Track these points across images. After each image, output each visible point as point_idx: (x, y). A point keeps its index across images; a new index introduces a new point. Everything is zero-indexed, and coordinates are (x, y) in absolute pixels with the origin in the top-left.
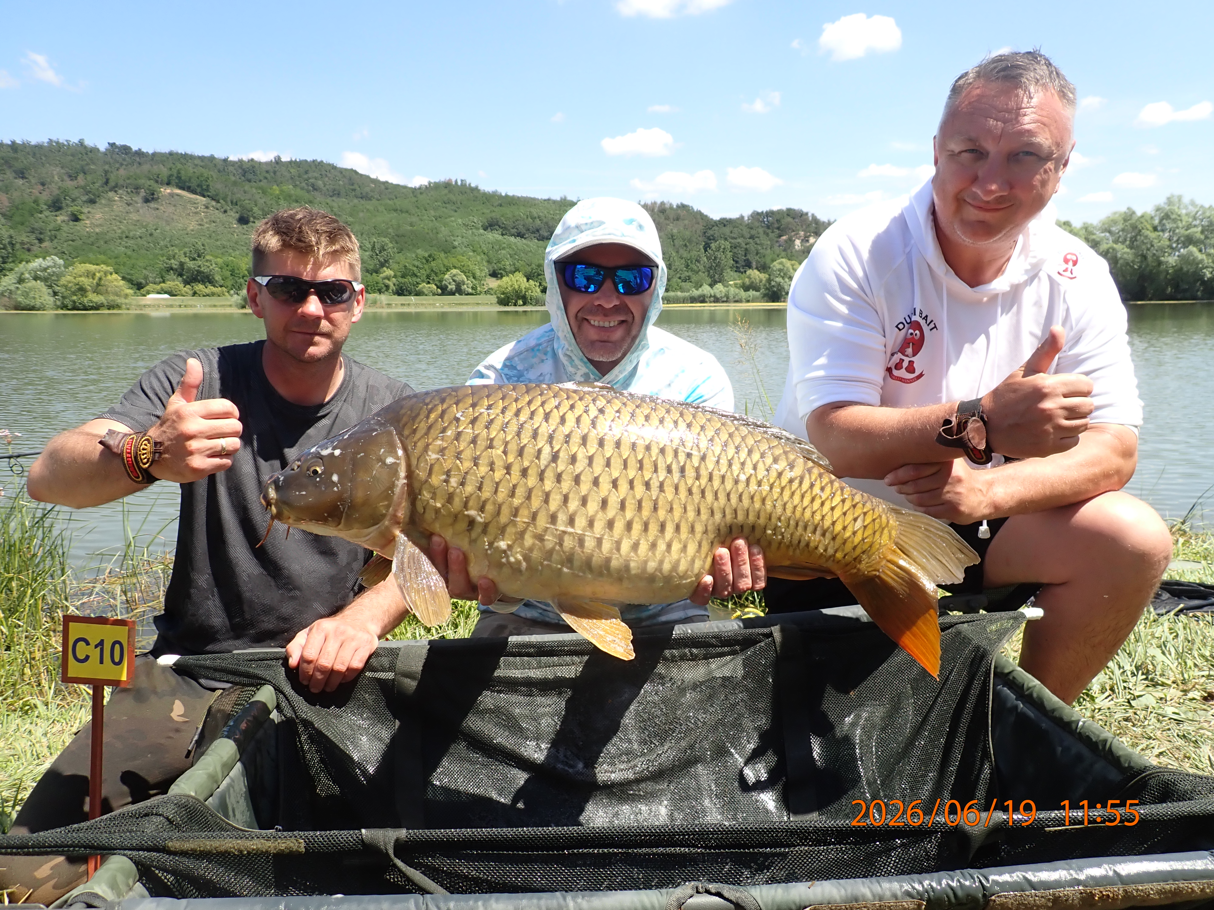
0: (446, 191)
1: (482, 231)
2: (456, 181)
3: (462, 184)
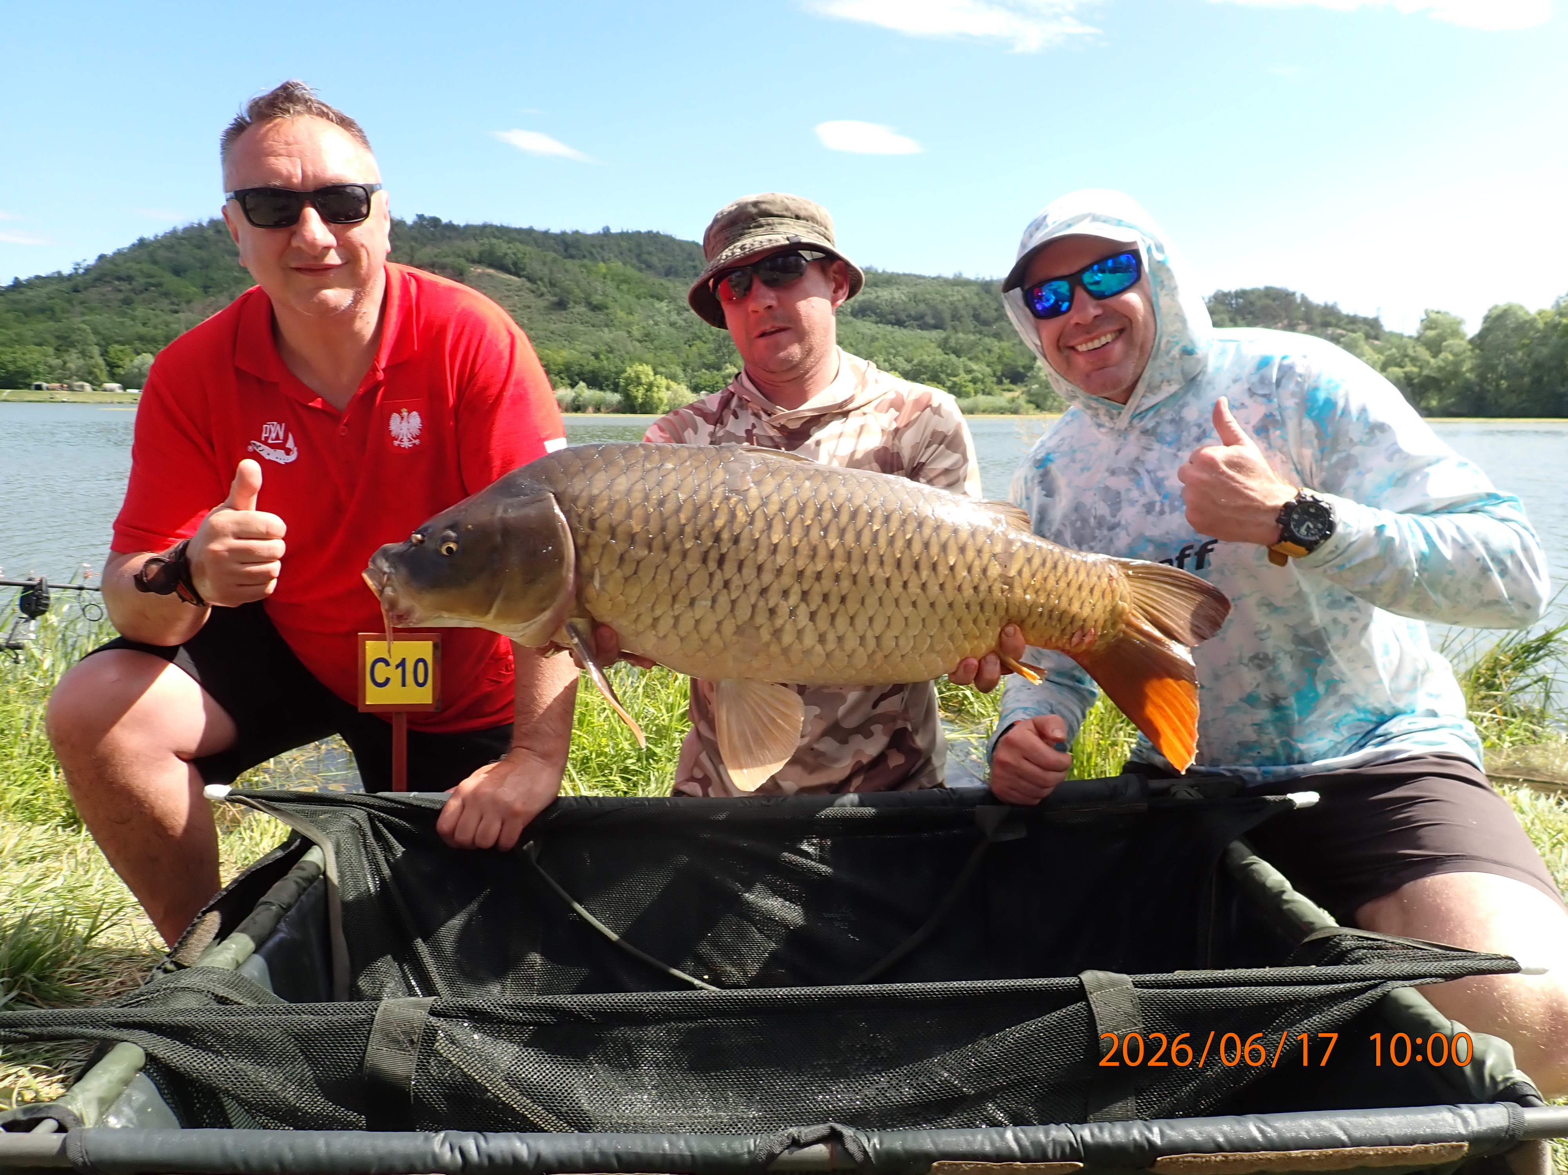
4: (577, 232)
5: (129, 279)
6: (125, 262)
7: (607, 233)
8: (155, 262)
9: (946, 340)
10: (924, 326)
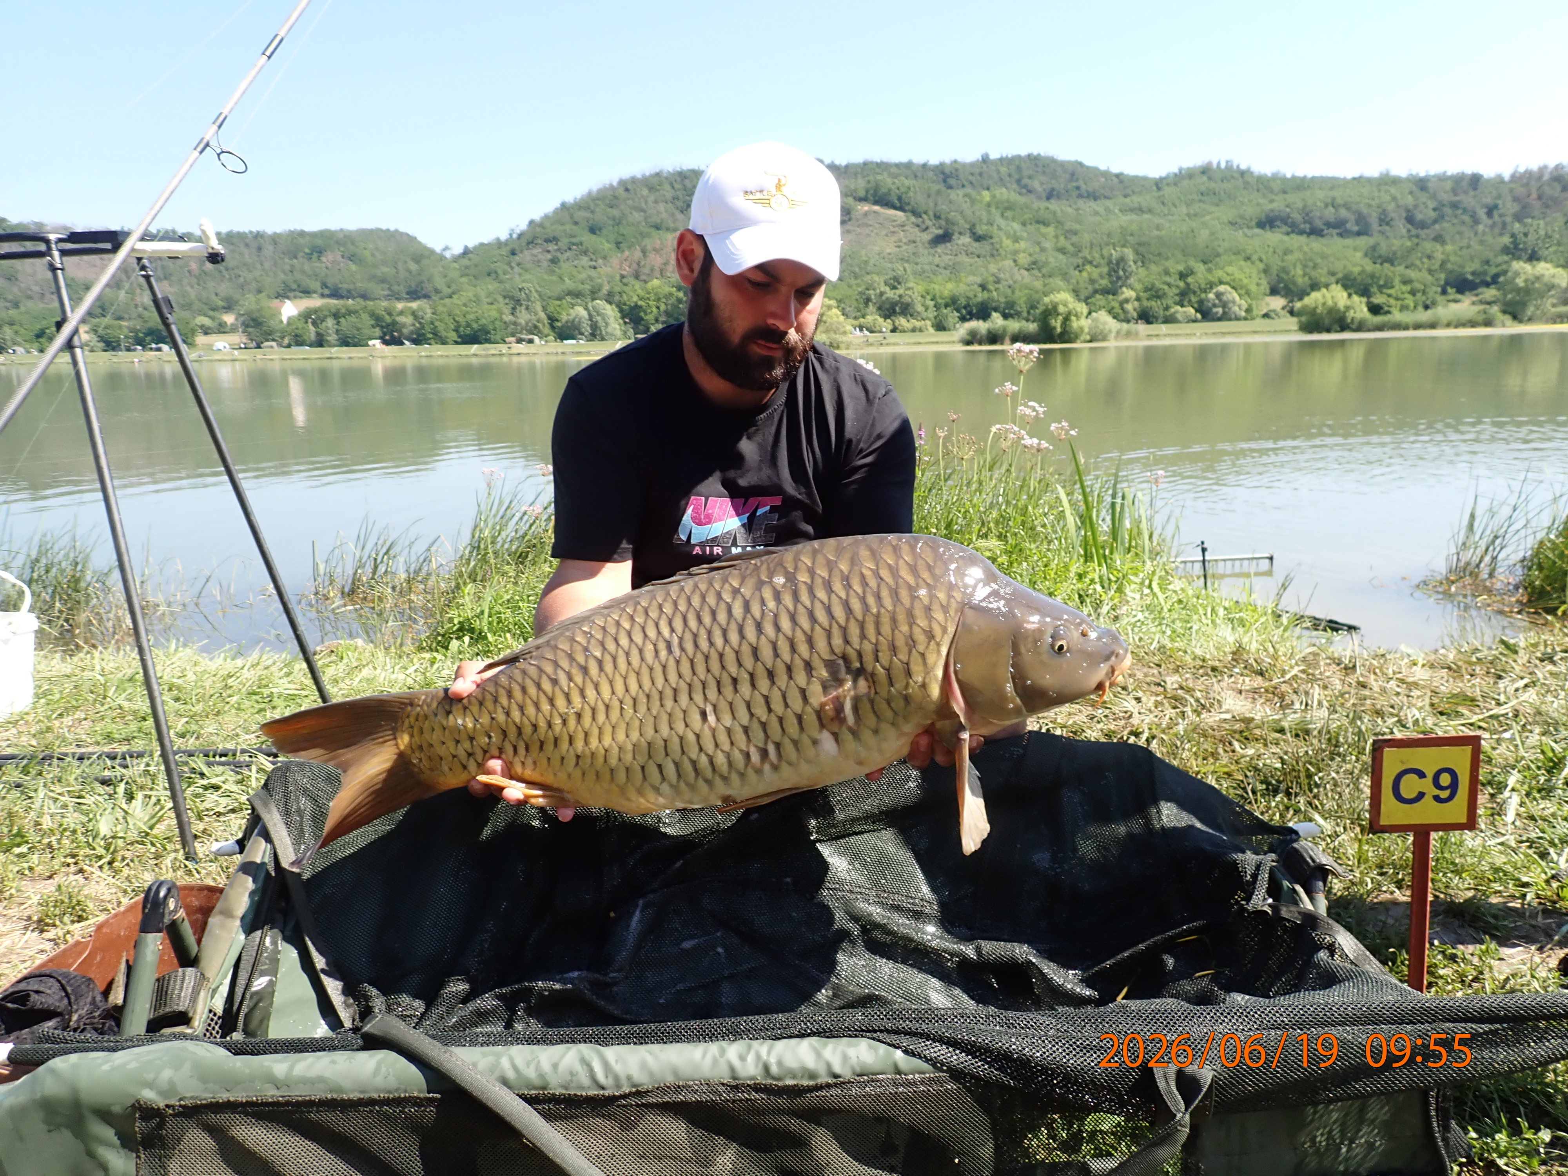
0: (1205, 178)
1: (1258, 231)
2: (1219, 163)
3: (1226, 167)
4: (955, 161)
5: (555, 240)
6: (552, 224)
7: (985, 159)
8: (576, 223)
9: (1374, 248)
10: (1344, 233)
